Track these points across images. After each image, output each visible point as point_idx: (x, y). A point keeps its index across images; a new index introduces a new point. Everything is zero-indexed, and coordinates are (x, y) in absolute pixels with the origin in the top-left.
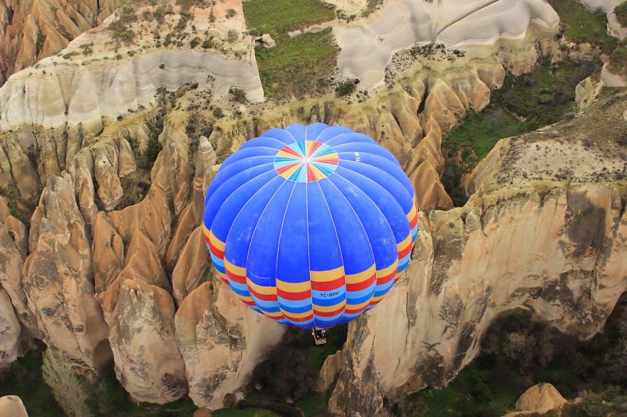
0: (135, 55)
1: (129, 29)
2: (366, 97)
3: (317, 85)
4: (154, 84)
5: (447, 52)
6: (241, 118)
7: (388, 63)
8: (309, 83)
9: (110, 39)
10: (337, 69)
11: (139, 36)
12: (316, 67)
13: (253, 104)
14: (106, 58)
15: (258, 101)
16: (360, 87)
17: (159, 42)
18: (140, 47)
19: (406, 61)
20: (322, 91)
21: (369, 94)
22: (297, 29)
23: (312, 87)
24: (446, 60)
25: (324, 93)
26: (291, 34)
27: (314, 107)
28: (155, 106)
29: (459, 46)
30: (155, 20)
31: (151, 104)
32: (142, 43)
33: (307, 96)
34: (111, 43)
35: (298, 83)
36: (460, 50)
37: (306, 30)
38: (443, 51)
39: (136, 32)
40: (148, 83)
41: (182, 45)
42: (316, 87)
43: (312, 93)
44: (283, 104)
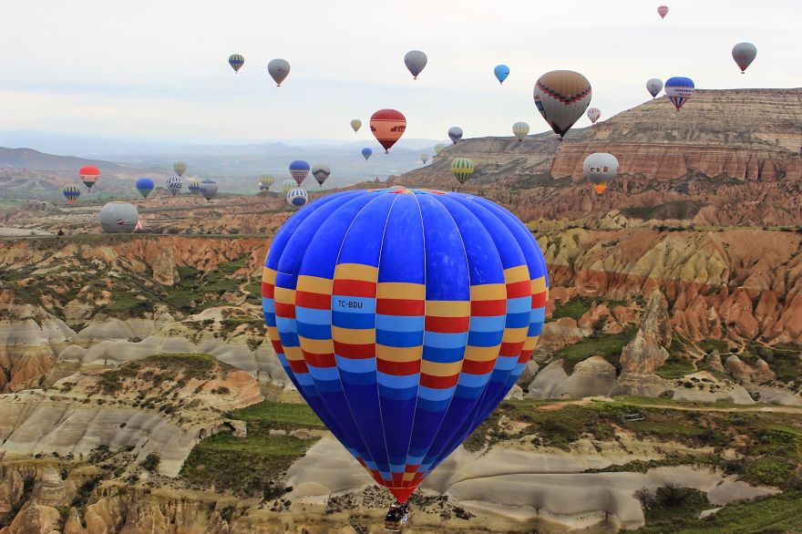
0: (104, 405)
1: (120, 381)
2: (284, 507)
3: (249, 484)
4: (101, 439)
5: (446, 506)
6: (134, 483)
7: (356, 491)
8: (242, 478)
9: (94, 385)
10: (284, 474)
11: (124, 391)
12: (261, 464)
13: (159, 476)
14: (75, 399)
15: (167, 475)
16: (287, 496)
17: (139, 402)
18: (116, 400)
19: (386, 499)
20: (251, 492)
21: (291, 507)
22: (282, 429)
23: (243, 484)
24: (438, 515)
25: (252, 496)
26: (272, 432)
27: (230, 507)
28: (84, 460)
29: (468, 505)
30: (152, 382)
31: (81, 456)
32: (121, 397)
33: (228, 492)
34: (92, 387)
35: (228, 474)
36: (466, 511)
37: (292, 433)
38: (441, 505)
39: (125, 386)
40: (94, 434)
41: (153, 408)
42: (246, 485)
43: (238, 491)
44: (195, 489)
